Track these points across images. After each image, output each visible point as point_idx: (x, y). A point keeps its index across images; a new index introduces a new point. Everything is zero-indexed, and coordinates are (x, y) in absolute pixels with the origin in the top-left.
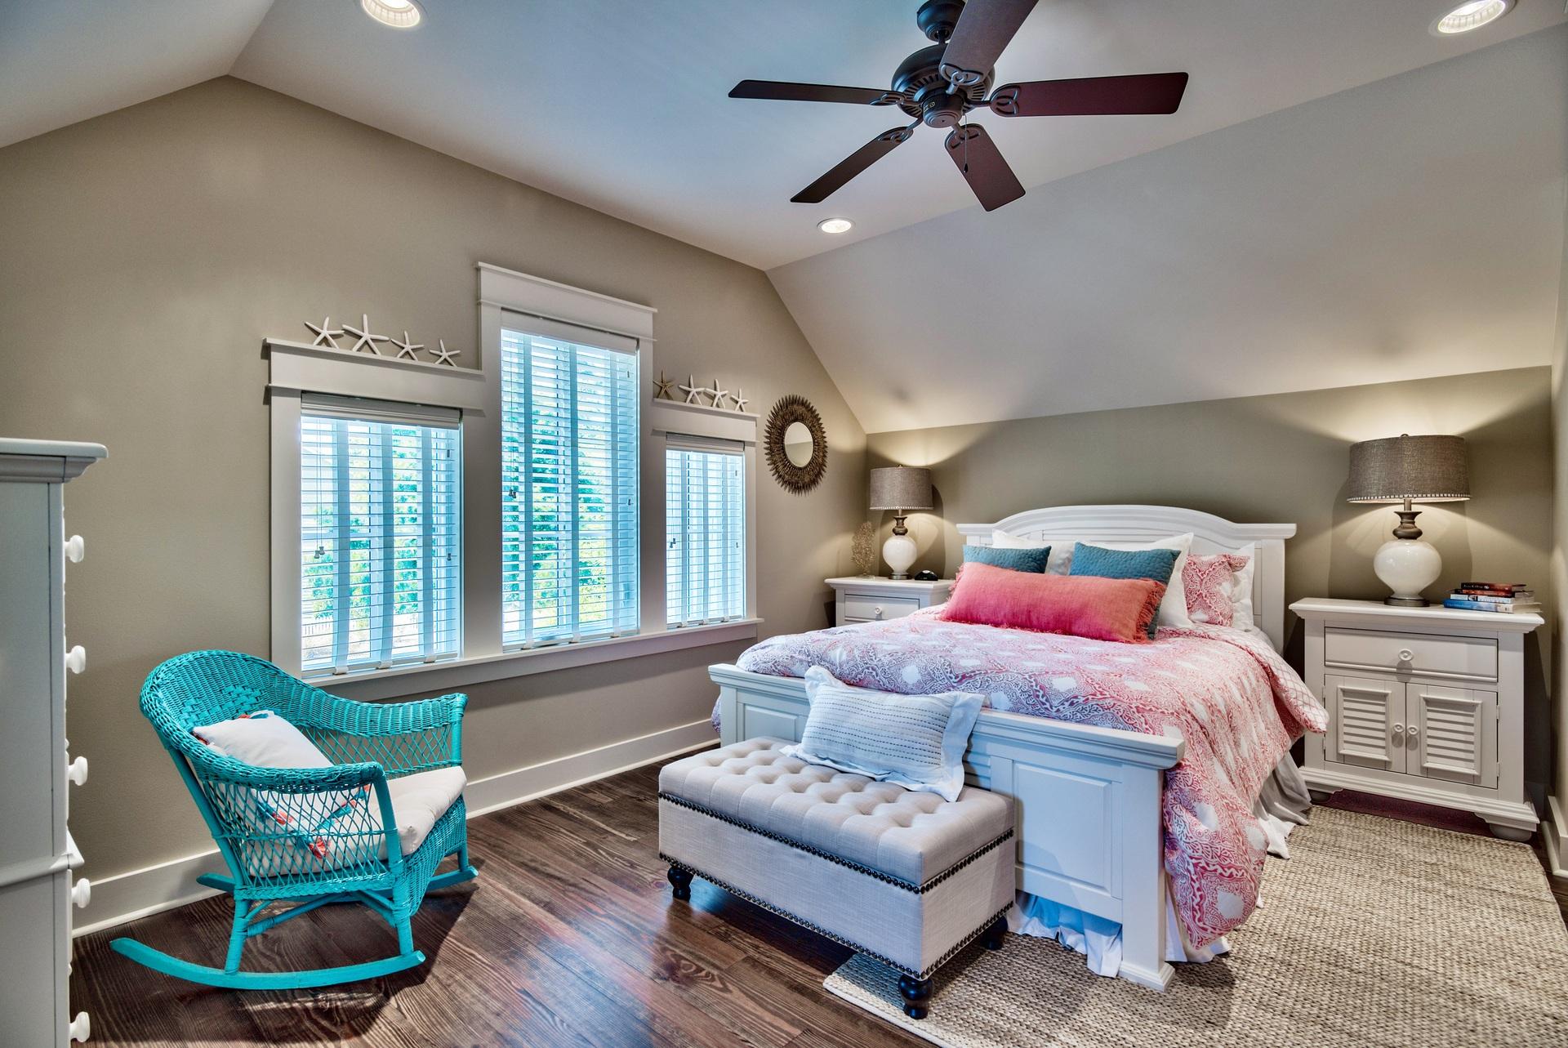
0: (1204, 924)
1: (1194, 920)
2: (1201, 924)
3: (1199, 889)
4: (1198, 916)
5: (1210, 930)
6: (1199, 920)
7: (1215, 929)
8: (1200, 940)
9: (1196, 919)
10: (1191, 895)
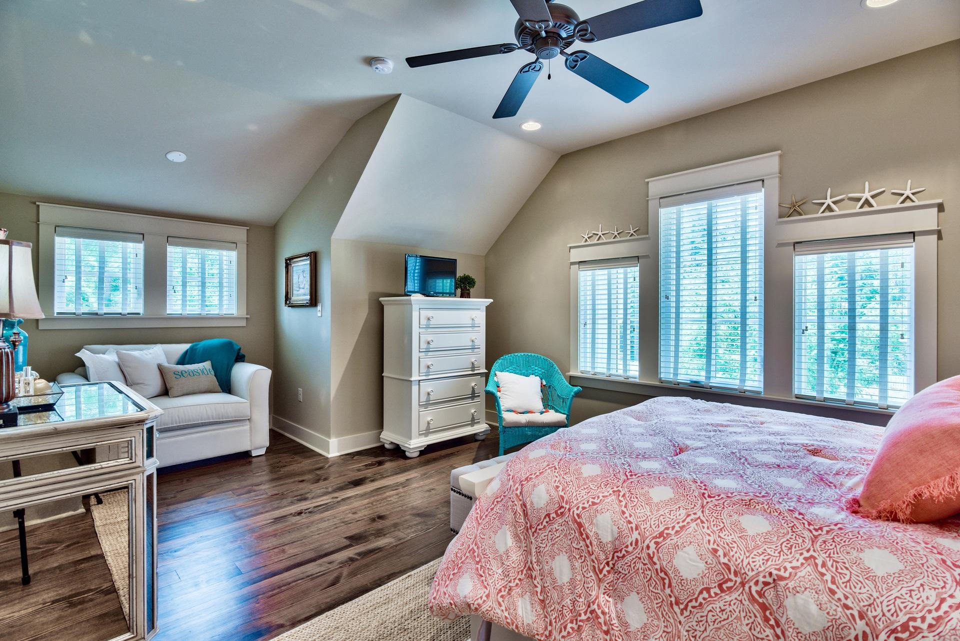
0: (503, 601)
1: (497, 594)
2: (500, 600)
3: (520, 580)
4: (503, 593)
5: (503, 608)
6: (502, 596)
7: (506, 610)
8: (490, 609)
9: (500, 595)
10: (512, 578)
